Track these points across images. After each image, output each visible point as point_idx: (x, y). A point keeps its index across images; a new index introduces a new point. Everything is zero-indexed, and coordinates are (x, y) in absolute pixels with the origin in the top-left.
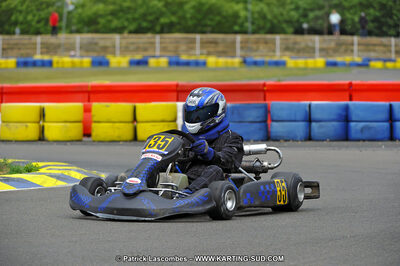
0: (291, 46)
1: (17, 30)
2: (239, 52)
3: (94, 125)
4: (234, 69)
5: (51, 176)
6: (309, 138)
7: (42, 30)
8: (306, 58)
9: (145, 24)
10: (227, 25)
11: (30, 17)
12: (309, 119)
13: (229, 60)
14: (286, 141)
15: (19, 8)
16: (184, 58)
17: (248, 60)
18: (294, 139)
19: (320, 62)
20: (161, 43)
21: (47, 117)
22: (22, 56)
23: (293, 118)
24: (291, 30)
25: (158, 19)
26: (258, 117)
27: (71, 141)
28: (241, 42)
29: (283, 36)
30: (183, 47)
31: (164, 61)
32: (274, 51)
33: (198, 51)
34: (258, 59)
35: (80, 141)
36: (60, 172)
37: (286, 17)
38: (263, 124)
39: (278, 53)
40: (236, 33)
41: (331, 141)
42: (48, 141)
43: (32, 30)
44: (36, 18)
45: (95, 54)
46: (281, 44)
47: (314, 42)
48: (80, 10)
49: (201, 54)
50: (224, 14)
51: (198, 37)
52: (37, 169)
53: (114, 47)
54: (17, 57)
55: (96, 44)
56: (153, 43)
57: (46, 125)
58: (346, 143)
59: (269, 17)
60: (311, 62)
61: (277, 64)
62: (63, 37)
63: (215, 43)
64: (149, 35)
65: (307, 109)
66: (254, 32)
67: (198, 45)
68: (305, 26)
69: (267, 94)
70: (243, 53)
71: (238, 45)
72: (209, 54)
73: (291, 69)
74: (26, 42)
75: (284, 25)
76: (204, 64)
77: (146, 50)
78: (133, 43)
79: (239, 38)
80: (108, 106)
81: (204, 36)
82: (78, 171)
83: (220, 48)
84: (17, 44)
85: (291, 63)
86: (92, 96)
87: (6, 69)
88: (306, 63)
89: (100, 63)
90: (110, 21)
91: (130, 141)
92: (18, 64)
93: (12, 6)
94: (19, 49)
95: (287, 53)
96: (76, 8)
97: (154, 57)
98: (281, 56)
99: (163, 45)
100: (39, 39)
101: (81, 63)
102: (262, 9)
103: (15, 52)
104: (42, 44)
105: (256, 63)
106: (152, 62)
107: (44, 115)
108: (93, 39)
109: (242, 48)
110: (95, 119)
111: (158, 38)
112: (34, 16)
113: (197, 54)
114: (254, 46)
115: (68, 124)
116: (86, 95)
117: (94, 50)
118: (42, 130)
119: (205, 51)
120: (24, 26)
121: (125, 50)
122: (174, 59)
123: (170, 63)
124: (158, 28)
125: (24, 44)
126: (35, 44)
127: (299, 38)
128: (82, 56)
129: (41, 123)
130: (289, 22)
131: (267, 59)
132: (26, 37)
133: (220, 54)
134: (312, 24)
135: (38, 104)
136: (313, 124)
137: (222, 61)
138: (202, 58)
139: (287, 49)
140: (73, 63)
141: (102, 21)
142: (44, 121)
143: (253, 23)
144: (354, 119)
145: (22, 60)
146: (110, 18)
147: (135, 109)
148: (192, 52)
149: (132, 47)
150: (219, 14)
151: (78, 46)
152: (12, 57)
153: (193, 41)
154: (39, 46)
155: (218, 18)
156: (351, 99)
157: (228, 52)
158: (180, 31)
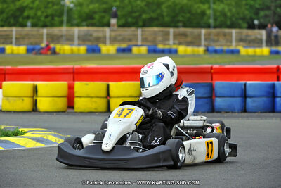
0: (244, 38)
1: (29, 24)
2: (203, 42)
3: (76, 99)
4: (199, 55)
5: (32, 139)
6: (244, 110)
7: (48, 24)
8: (255, 47)
9: (130, 20)
10: (196, 21)
11: (39, 13)
12: (244, 96)
13: (196, 49)
14: (227, 112)
15: (31, 5)
16: (160, 47)
17: (210, 48)
18: (233, 112)
19: (265, 50)
20: (142, 35)
21: (39, 93)
22: (31, 44)
23: (232, 95)
24: (245, 25)
25: (140, 16)
26: (204, 94)
27: (58, 112)
28: (205, 35)
29: (238, 30)
30: (160, 38)
31: (144, 49)
32: (231, 42)
33: (171, 42)
34: (218, 48)
35: (64, 112)
36: (40, 136)
37: (241, 16)
38: (209, 99)
39: (234, 43)
40: (202, 27)
41: (261, 112)
42: (39, 112)
43: (41, 23)
44: (45, 14)
45: (89, 43)
46: (236, 36)
47: (262, 35)
48: (79, 8)
49: (174, 44)
50: (194, 12)
51: (171, 30)
52: (22, 133)
53: (105, 37)
54: (27, 45)
55: (91, 35)
56: (136, 35)
57: (38, 99)
58: (272, 114)
59: (229, 14)
60: (258, 51)
61: (232, 52)
62: (64, 29)
63: (185, 35)
64: (133, 29)
65: (243, 87)
66: (215, 27)
67: (171, 37)
68: (256, 22)
69: (214, 76)
70: (207, 43)
71: (203, 37)
72: (180, 44)
73: (244, 56)
74: (34, 33)
75: (240, 22)
76: (176, 51)
77: (130, 40)
78: (120, 35)
79: (203, 31)
80: (87, 84)
81: (176, 30)
82: (55, 135)
83: (189, 39)
84: (27, 35)
85: (243, 51)
86: (76, 76)
87: (18, 54)
88: (255, 52)
89: (93, 50)
90: (103, 17)
91: (105, 112)
92: (28, 51)
93: (25, 4)
94: (30, 38)
95: (241, 43)
96: (76, 6)
97: (137, 46)
98: (236, 46)
99: (144, 37)
100: (45, 31)
101: (79, 50)
102: (223, 9)
103: (26, 41)
104: (48, 34)
105: (216, 51)
106: (135, 50)
107: (37, 92)
108: (88, 31)
109: (206, 39)
110: (76, 95)
111: (140, 31)
112: (43, 12)
113: (171, 44)
114: (216, 38)
115: (56, 99)
116: (72, 75)
117: (89, 40)
118: (35, 103)
119: (177, 42)
120: (35, 20)
121: (113, 40)
122: (152, 48)
123: (149, 51)
124: (141, 23)
125: (32, 35)
126: (42, 35)
127: (250, 32)
128: (79, 45)
129: (35, 98)
130: (243, 19)
131: (225, 48)
132: (35, 29)
133: (189, 44)
134: (262, 20)
135: (32, 83)
136: (248, 100)
137: (189, 50)
138: (174, 47)
139: (240, 40)
140: (72, 50)
141: (97, 17)
142: (37, 96)
143: (215, 20)
144: (279, 95)
145: (31, 47)
146: (103, 14)
147: (108, 86)
148: (167, 42)
149: (119, 38)
150: (190, 12)
151: (76, 36)
152: (24, 45)
153: (168, 34)
154: (45, 37)
155: (188, 15)
156: (278, 80)
157: (195, 42)
158: (157, 26)
